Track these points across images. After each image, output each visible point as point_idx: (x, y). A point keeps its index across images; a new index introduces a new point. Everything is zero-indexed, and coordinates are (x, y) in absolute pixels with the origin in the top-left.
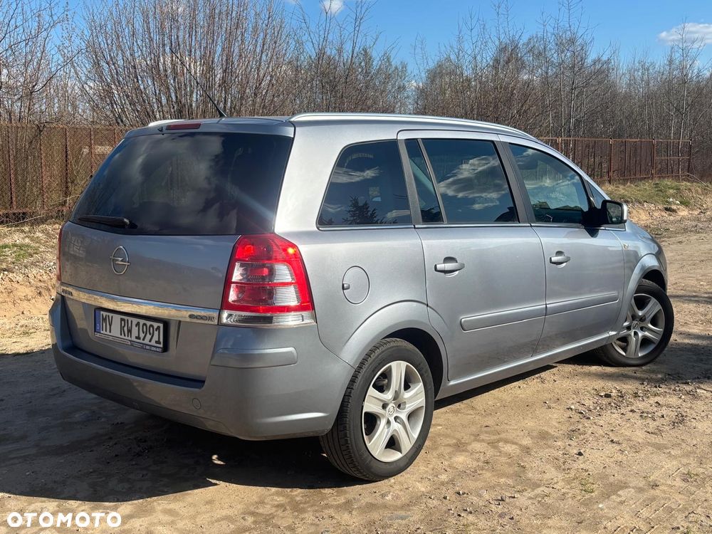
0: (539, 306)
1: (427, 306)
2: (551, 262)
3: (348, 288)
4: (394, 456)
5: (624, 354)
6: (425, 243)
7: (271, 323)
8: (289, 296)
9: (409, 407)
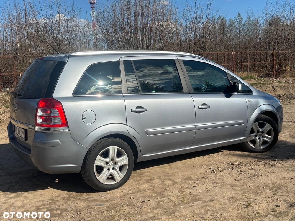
0: (193, 126)
1: (127, 125)
2: (198, 108)
3: (85, 118)
4: (112, 183)
5: (254, 147)
6: (127, 101)
7: (50, 131)
8: (59, 121)
9: (119, 164)
